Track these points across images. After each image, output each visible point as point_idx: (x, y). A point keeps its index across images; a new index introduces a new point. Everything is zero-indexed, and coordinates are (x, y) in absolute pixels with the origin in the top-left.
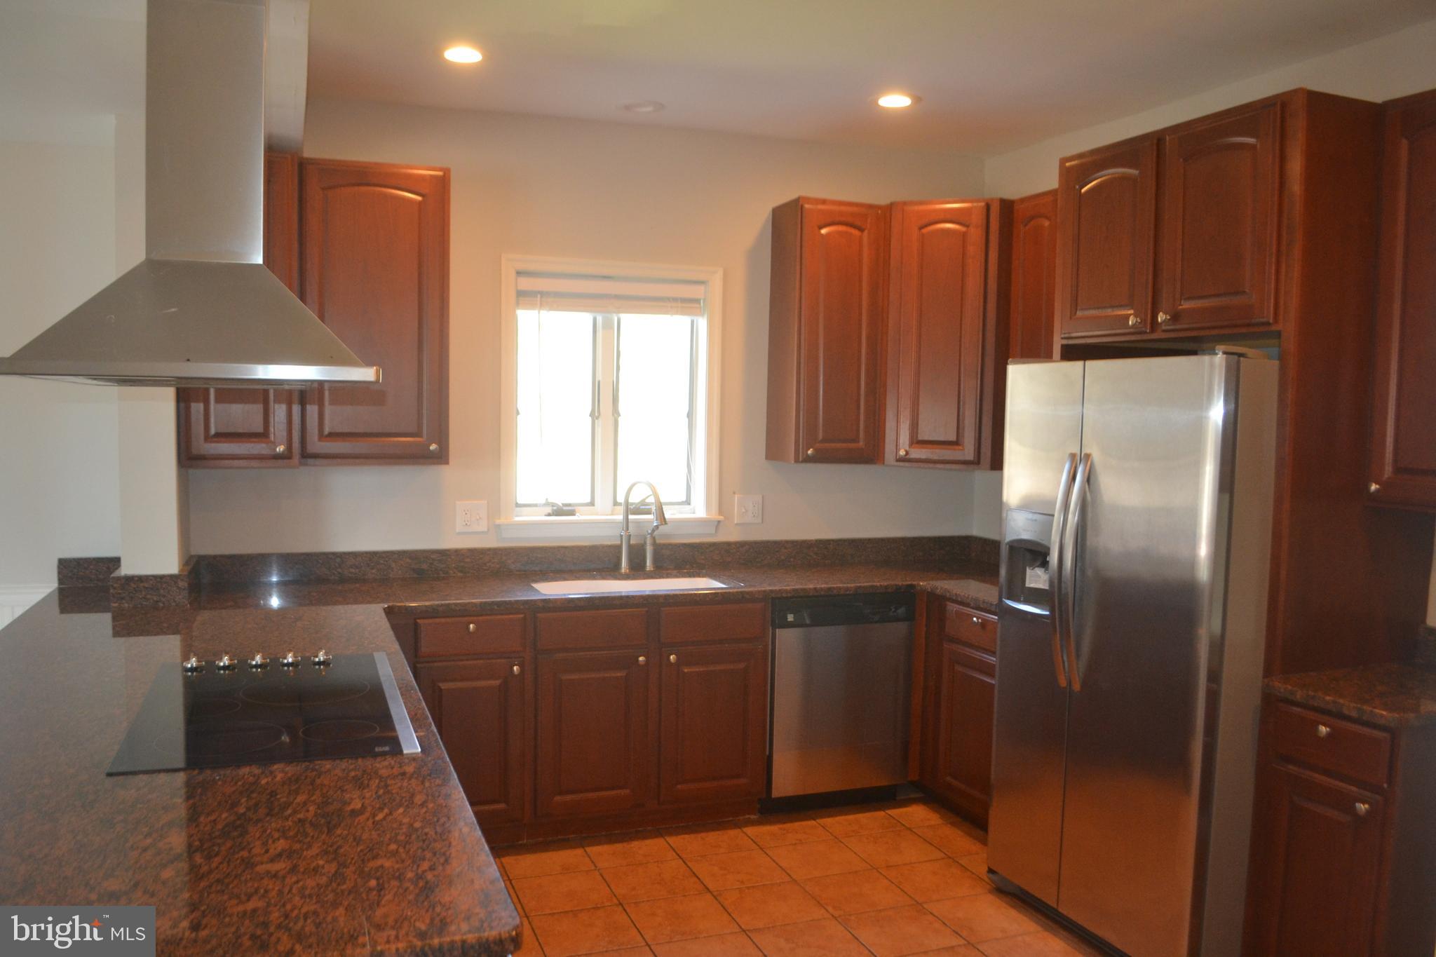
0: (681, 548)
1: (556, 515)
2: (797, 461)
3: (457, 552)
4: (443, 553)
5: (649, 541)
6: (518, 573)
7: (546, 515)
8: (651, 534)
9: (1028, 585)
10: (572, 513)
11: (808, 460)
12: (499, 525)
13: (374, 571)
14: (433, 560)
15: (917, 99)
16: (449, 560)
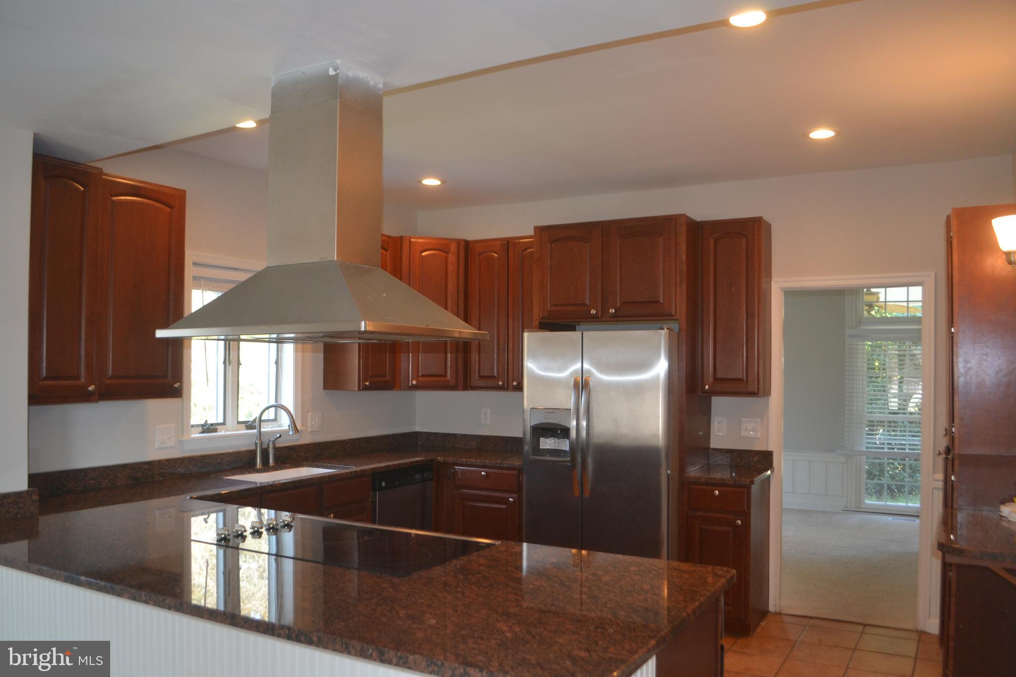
0: (285, 449)
1: (207, 432)
2: (359, 389)
3: (159, 462)
4: (151, 464)
5: (271, 446)
6: (196, 474)
7: (200, 433)
8: (274, 442)
9: (541, 448)
10: (215, 431)
11: (366, 388)
12: (182, 441)
13: (106, 481)
14: (145, 469)
15: (443, 182)
16: (155, 468)
